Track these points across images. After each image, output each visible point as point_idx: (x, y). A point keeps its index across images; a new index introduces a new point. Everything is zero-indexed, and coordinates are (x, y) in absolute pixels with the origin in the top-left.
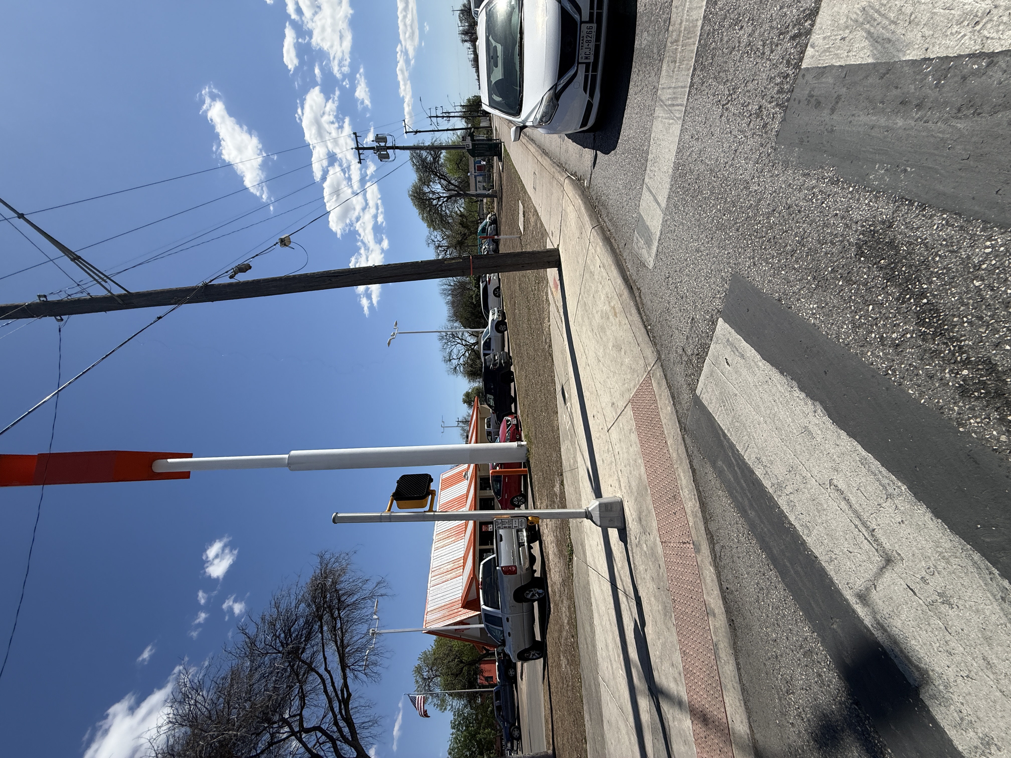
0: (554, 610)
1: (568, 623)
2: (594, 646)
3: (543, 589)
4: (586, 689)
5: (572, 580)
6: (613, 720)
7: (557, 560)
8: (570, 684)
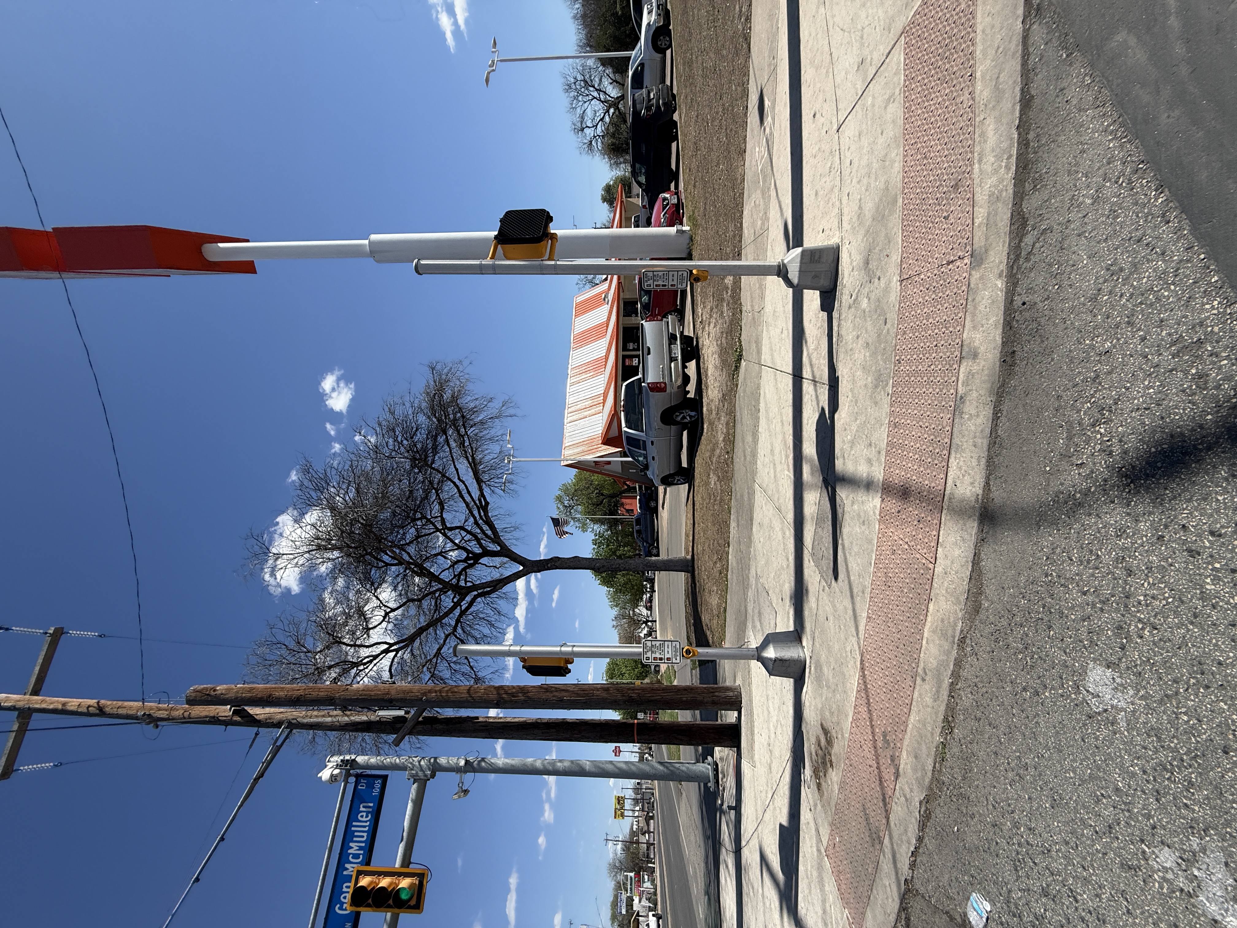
0: (708, 430)
1: (724, 441)
2: (754, 455)
3: (697, 411)
4: (737, 500)
5: (736, 391)
6: (766, 521)
7: (717, 374)
8: (718, 498)
